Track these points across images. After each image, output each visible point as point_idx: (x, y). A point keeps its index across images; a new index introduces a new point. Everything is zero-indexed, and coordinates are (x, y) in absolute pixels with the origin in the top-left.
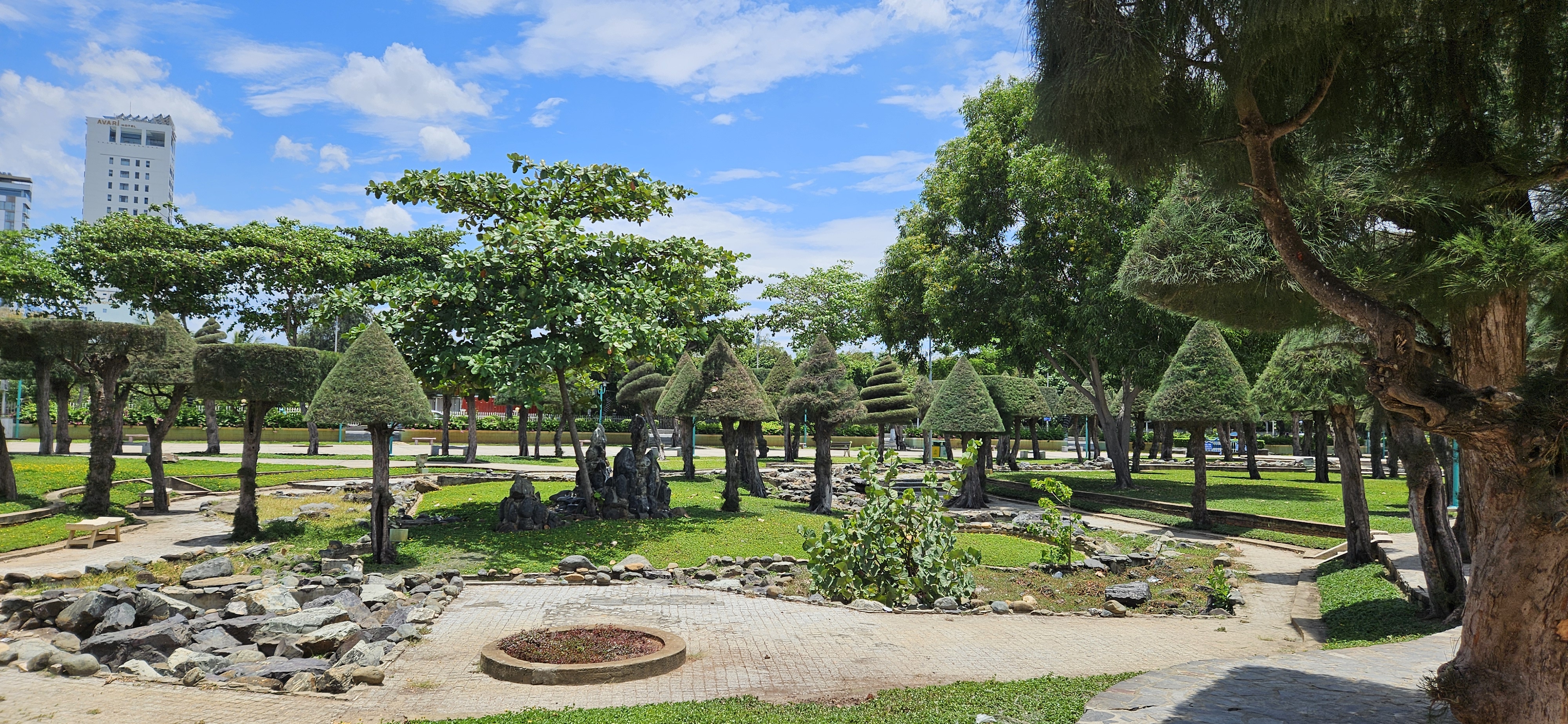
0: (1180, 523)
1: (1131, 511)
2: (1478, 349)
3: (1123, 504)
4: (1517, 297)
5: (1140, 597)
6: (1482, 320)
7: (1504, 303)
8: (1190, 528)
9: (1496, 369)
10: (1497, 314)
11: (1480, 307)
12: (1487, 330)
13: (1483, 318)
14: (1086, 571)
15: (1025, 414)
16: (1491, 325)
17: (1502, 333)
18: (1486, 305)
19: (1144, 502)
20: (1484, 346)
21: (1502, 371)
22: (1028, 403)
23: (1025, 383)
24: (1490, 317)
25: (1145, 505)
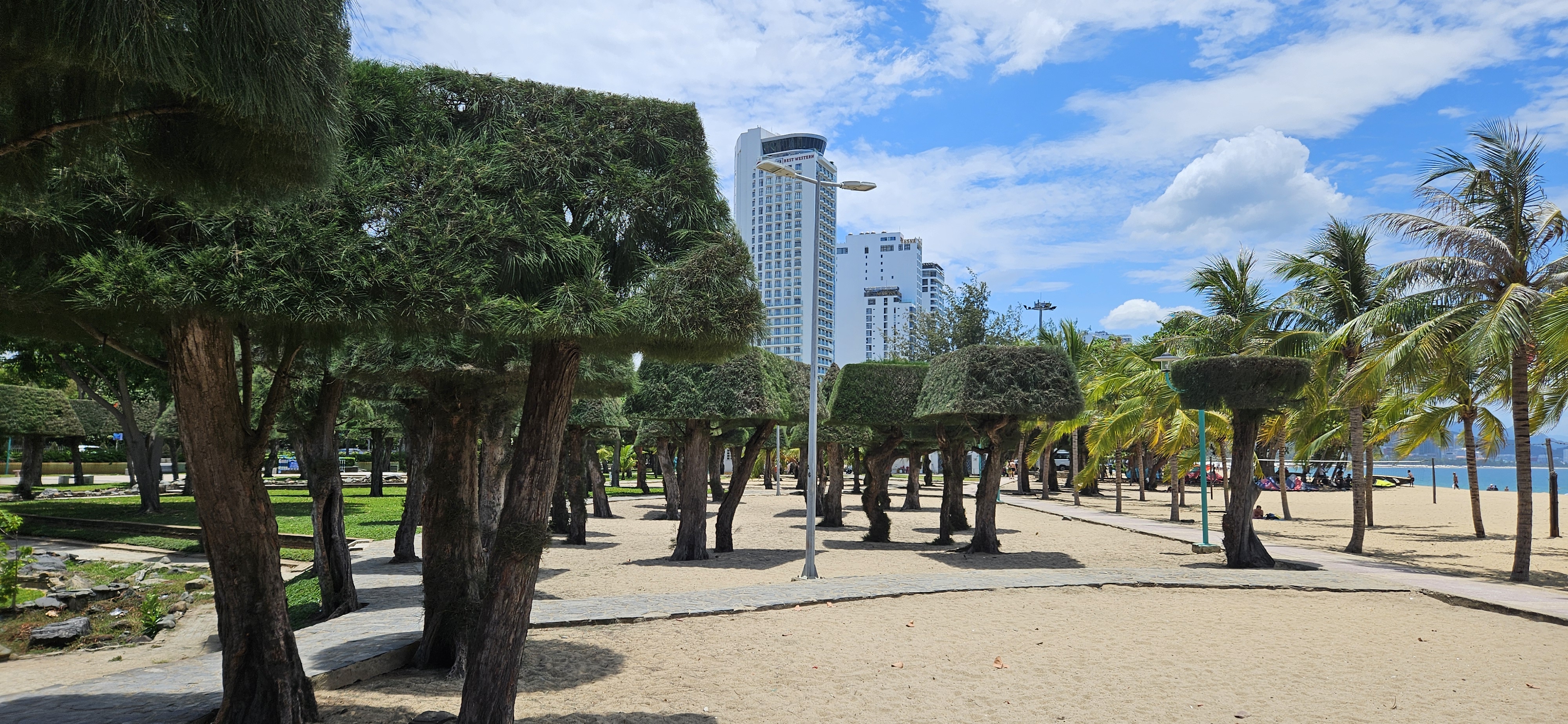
0: (188, 548)
1: (141, 538)
2: (183, 368)
3: (135, 531)
4: (215, 321)
5: (71, 635)
6: (183, 341)
7: (202, 327)
8: (197, 552)
9: (199, 387)
10: (196, 337)
11: (180, 328)
12: (188, 350)
13: (184, 338)
14: (35, 611)
15: (46, 432)
16: (191, 345)
17: (202, 354)
18: (186, 327)
19: (159, 527)
20: (187, 365)
21: (205, 388)
22: (51, 419)
23: (49, 395)
24: (190, 338)
25: (159, 531)
